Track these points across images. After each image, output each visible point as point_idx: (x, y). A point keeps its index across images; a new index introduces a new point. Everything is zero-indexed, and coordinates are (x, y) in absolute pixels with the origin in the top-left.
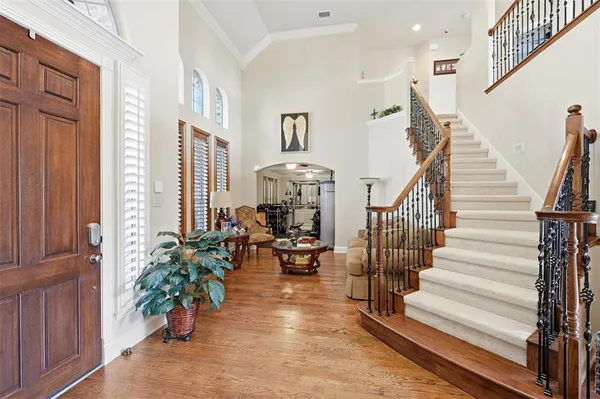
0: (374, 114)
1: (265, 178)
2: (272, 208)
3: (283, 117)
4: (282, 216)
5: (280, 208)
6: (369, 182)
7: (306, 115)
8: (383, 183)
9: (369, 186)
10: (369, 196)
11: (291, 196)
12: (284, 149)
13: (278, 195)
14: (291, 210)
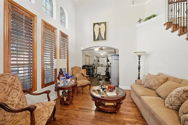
0: (140, 21)
1: (86, 55)
2: (88, 66)
3: (94, 24)
4: (92, 70)
5: (92, 66)
6: (139, 54)
7: (105, 23)
8: (147, 55)
9: (140, 56)
10: (139, 62)
11: (96, 62)
12: (94, 40)
13: (91, 62)
14: (96, 67)
